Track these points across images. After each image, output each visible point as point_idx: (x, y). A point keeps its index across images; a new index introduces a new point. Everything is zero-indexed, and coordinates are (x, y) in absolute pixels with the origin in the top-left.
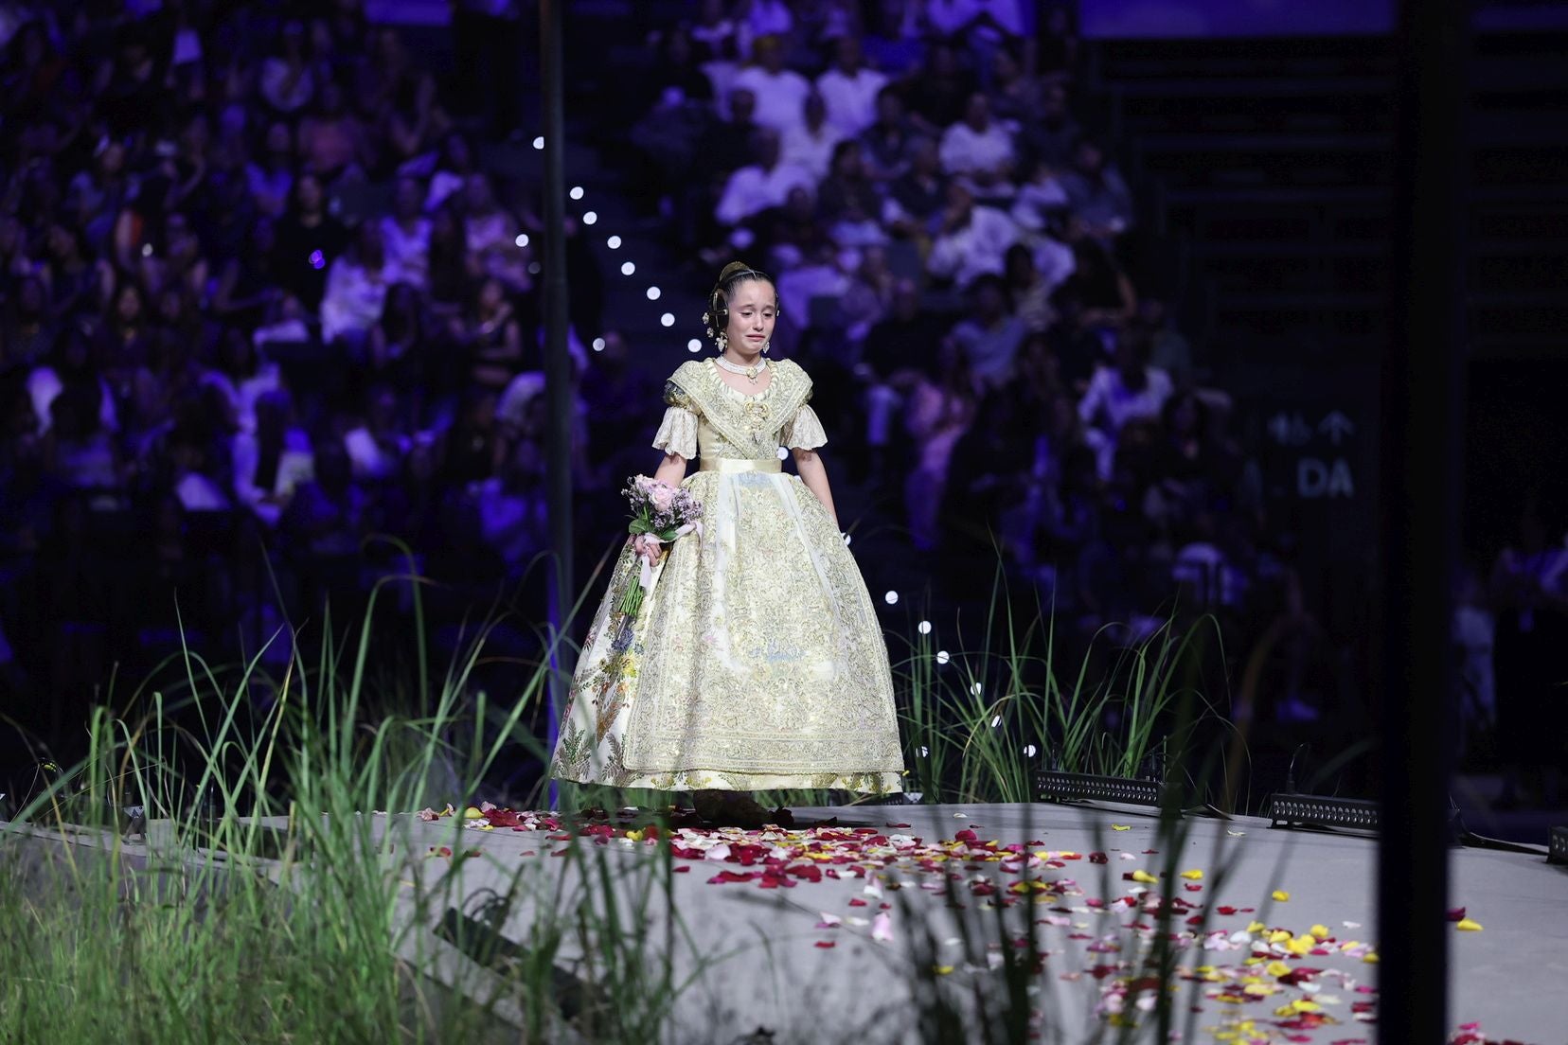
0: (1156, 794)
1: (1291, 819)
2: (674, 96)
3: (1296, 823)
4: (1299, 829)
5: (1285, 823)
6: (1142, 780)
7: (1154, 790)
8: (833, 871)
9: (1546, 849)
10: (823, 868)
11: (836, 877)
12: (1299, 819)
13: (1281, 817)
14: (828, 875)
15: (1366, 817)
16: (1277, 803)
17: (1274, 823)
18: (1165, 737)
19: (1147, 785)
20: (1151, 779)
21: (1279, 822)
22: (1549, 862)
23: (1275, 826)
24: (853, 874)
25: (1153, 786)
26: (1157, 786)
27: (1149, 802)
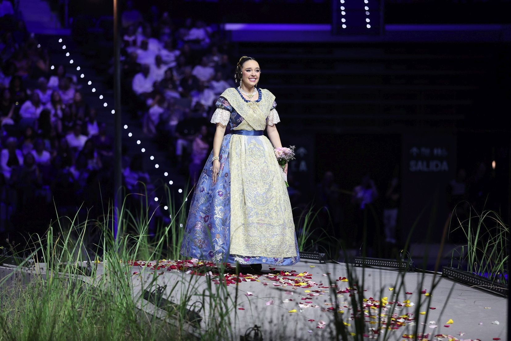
1: (359, 264)
3: (361, 265)
5: (358, 265)
6: (313, 253)
7: (318, 256)
8: (245, 279)
9: (441, 273)
12: (361, 264)
13: (357, 263)
14: (243, 280)
15: (380, 263)
16: (356, 259)
19: (315, 254)
20: (316, 252)
21: (356, 265)
24: (250, 280)
25: (317, 254)
26: (318, 254)
27: (317, 259)
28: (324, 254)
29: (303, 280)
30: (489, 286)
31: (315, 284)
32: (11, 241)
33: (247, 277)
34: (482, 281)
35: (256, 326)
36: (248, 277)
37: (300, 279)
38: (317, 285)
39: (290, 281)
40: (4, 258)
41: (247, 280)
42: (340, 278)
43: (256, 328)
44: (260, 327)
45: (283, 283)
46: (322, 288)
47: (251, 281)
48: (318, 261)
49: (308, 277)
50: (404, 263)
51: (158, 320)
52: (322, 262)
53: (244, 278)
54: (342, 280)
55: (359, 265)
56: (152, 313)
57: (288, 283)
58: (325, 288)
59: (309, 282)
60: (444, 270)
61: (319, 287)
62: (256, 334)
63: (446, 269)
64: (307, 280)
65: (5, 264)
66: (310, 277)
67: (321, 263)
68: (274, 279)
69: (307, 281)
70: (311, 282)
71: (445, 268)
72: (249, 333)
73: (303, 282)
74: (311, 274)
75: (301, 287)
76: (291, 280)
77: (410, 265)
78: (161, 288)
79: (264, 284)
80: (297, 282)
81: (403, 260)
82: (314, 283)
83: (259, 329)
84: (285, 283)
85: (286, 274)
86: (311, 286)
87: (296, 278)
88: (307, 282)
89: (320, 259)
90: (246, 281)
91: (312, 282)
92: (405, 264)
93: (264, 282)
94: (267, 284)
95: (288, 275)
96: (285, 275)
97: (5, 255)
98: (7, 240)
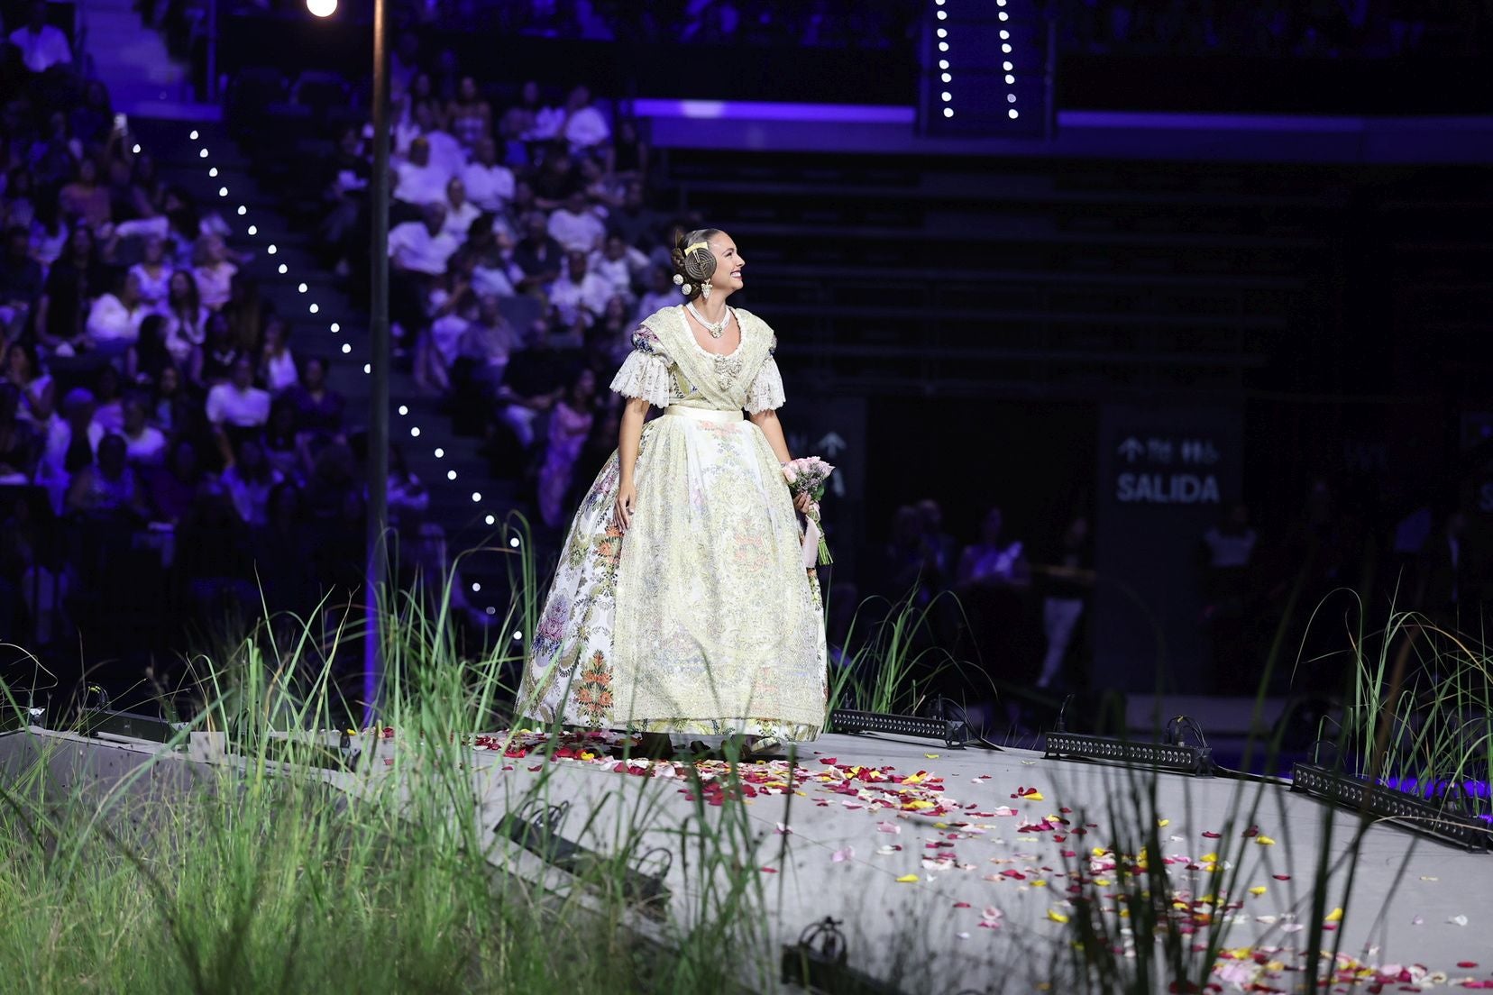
0: (945, 730)
1: (1059, 751)
2: (347, 179)
3: (1061, 755)
4: (1065, 759)
5: (1055, 755)
6: (929, 719)
7: (943, 727)
8: (765, 788)
9: (1290, 781)
10: (756, 787)
11: (768, 793)
12: (1064, 751)
13: (1053, 750)
14: (761, 792)
15: (1118, 751)
16: (1050, 740)
17: (1047, 754)
18: (914, 682)
19: (935, 723)
20: (938, 718)
21: (1050, 754)
22: (1291, 791)
23: (1047, 757)
25: (941, 724)
26: (945, 724)
27: (940, 737)
28: (960, 724)
29: (921, 794)
30: (1425, 819)
31: (955, 805)
32: (158, 675)
33: (769, 783)
34: (1406, 804)
35: (829, 920)
36: (774, 783)
37: (913, 791)
38: (961, 807)
39: (888, 797)
40: (102, 716)
41: (771, 791)
42: (1021, 790)
43: (828, 926)
44: (840, 923)
45: (870, 800)
46: (976, 817)
47: (782, 793)
48: (942, 742)
49: (935, 784)
50: (1186, 751)
51: (548, 898)
52: (954, 743)
53: (762, 785)
54: (1025, 797)
55: (1058, 755)
56: (531, 876)
57: (882, 802)
58: (985, 816)
59: (939, 800)
60: (1299, 772)
61: (968, 814)
62: (830, 943)
63: (1303, 770)
64: (932, 793)
65: (101, 734)
66: (938, 784)
67: (950, 747)
68: (844, 790)
69: (932, 797)
70: (943, 799)
71: (1300, 769)
72: (812, 938)
73: (925, 800)
74: (940, 777)
75: (919, 811)
76: (892, 793)
77: (1201, 758)
78: (552, 810)
79: (819, 802)
80: (906, 799)
81: (1182, 744)
82: (954, 801)
83: (838, 927)
84: (874, 802)
85: (873, 775)
86: (946, 811)
87: (902, 788)
88: (933, 800)
89: (948, 736)
90: (770, 794)
91: (946, 800)
92: (1189, 755)
93: (819, 796)
94: (828, 802)
95: (877, 780)
96: (871, 780)
97: (106, 709)
98: (150, 671)
